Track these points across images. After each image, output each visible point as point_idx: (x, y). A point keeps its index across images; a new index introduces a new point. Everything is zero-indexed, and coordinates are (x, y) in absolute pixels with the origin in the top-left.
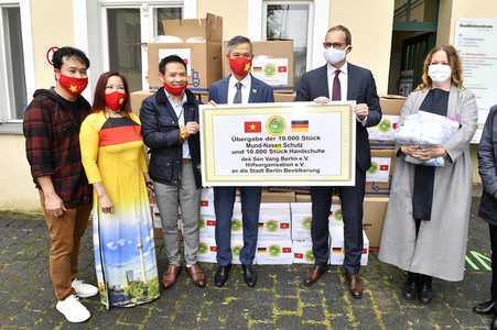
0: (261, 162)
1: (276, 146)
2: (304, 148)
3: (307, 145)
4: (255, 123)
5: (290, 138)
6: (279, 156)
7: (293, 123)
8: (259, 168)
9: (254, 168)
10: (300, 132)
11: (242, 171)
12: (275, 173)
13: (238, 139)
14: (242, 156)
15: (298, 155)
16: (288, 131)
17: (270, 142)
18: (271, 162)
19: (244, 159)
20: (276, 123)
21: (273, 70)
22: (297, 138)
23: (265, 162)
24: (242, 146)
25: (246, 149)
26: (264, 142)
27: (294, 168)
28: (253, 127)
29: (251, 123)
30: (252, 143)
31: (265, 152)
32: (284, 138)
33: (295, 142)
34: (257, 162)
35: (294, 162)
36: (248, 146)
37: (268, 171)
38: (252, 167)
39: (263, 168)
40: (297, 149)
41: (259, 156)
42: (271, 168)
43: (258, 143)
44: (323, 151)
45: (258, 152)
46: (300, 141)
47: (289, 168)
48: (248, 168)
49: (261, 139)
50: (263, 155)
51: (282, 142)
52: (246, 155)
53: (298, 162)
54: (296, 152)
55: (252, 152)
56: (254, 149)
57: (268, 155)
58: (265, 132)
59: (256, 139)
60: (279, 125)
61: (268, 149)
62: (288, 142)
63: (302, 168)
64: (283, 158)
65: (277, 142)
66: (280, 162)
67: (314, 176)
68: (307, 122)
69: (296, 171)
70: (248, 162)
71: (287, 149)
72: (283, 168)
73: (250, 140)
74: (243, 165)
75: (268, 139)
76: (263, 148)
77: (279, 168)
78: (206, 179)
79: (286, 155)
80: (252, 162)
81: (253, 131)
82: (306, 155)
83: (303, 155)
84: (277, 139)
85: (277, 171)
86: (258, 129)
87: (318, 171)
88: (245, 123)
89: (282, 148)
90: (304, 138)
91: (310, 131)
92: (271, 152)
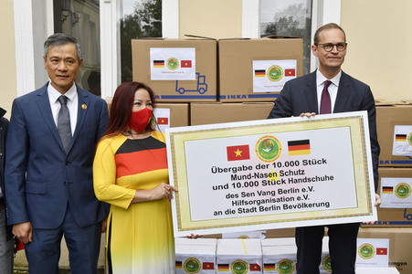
0: (252, 198)
1: (270, 175)
2: (308, 175)
3: (310, 171)
4: (240, 148)
5: (287, 164)
6: (275, 188)
7: (293, 145)
8: (249, 207)
9: (242, 207)
10: (299, 155)
11: (228, 212)
12: (272, 212)
13: (219, 170)
14: (226, 192)
15: (300, 186)
16: (285, 155)
17: (262, 171)
18: (265, 198)
19: (229, 196)
20: (268, 145)
21: (279, 73)
22: (297, 163)
23: (257, 197)
24: (225, 178)
25: (231, 182)
26: (252, 172)
27: (296, 202)
28: (238, 153)
29: (235, 148)
30: (239, 174)
31: (256, 184)
32: (279, 165)
33: (295, 169)
34: (246, 199)
35: (295, 195)
36: (234, 178)
37: (262, 209)
38: (240, 206)
39: (255, 205)
40: (298, 177)
41: (249, 190)
42: (265, 205)
43: (247, 173)
44: (332, 178)
45: (247, 185)
46: (301, 167)
47: (289, 203)
48: (236, 208)
49: (250, 168)
51: (277, 170)
52: (232, 191)
53: (301, 194)
54: (296, 181)
55: (239, 185)
56: (242, 182)
57: (261, 188)
58: (255, 159)
59: (243, 168)
60: (272, 147)
61: (260, 180)
62: (286, 169)
63: (307, 202)
64: (280, 191)
65: (271, 169)
66: (278, 196)
67: (323, 211)
68: (307, 142)
69: (299, 206)
70: (235, 199)
71: (285, 178)
72: (281, 204)
73: (235, 170)
74: (228, 204)
75: (259, 167)
76: (253, 180)
77: (277, 204)
78: (180, 228)
79: (284, 187)
80: (240, 198)
81: (239, 158)
82: (310, 184)
83: (306, 185)
84: (271, 166)
85: (274, 208)
86: (246, 155)
87: (327, 205)
88: (228, 148)
89: (278, 178)
90: (305, 163)
91: (312, 153)
92: (265, 183)
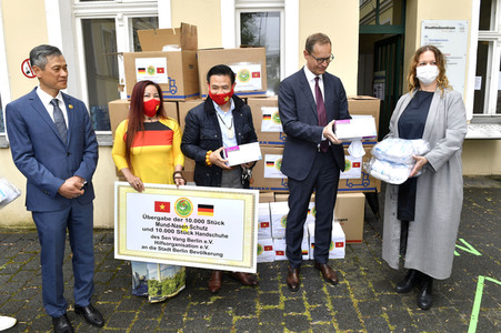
0: (169, 241)
1: (183, 227)
2: (209, 231)
3: (212, 229)
4: (164, 203)
5: (196, 221)
6: (186, 237)
7: (200, 206)
8: (166, 247)
9: (162, 246)
10: (205, 216)
11: (151, 248)
12: (181, 253)
13: (148, 217)
14: (151, 233)
15: (203, 238)
16: (195, 214)
17: (177, 223)
18: (178, 242)
19: (153, 237)
20: (183, 204)
22: (203, 221)
23: (172, 241)
24: (151, 224)
25: (155, 227)
26: (172, 222)
27: (199, 250)
28: (162, 207)
29: (160, 203)
30: (161, 222)
31: (172, 231)
32: (190, 220)
33: (201, 225)
34: (165, 241)
35: (199, 244)
36: (158, 224)
37: (174, 250)
38: (160, 245)
39: (170, 247)
40: (202, 232)
41: (167, 235)
42: (177, 248)
43: (167, 222)
44: (226, 236)
45: (166, 231)
46: (205, 225)
47: (194, 249)
48: (157, 246)
49: (169, 219)
50: (170, 235)
51: (188, 224)
52: (155, 233)
53: (203, 244)
54: (201, 234)
55: (161, 230)
56: (163, 228)
57: (175, 235)
58: (173, 213)
59: (165, 219)
60: (187, 207)
61: (175, 229)
62: (194, 224)
63: (207, 251)
64: (189, 240)
65: (184, 223)
66: (187, 243)
67: (217, 260)
68: (212, 207)
69: (201, 253)
70: (157, 240)
71: (193, 231)
72: (188, 249)
73: (159, 219)
74: (151, 242)
75: (176, 219)
76: (171, 228)
77: (185, 248)
78: (118, 252)
79: (191, 237)
80: (160, 240)
81: (162, 211)
82: (211, 238)
83: (208, 238)
84: (184, 220)
85: (183, 251)
86: (167, 209)
87: (221, 255)
88: (156, 203)
89: (188, 230)
90: (209, 222)
91: (215, 216)
92: (178, 232)
